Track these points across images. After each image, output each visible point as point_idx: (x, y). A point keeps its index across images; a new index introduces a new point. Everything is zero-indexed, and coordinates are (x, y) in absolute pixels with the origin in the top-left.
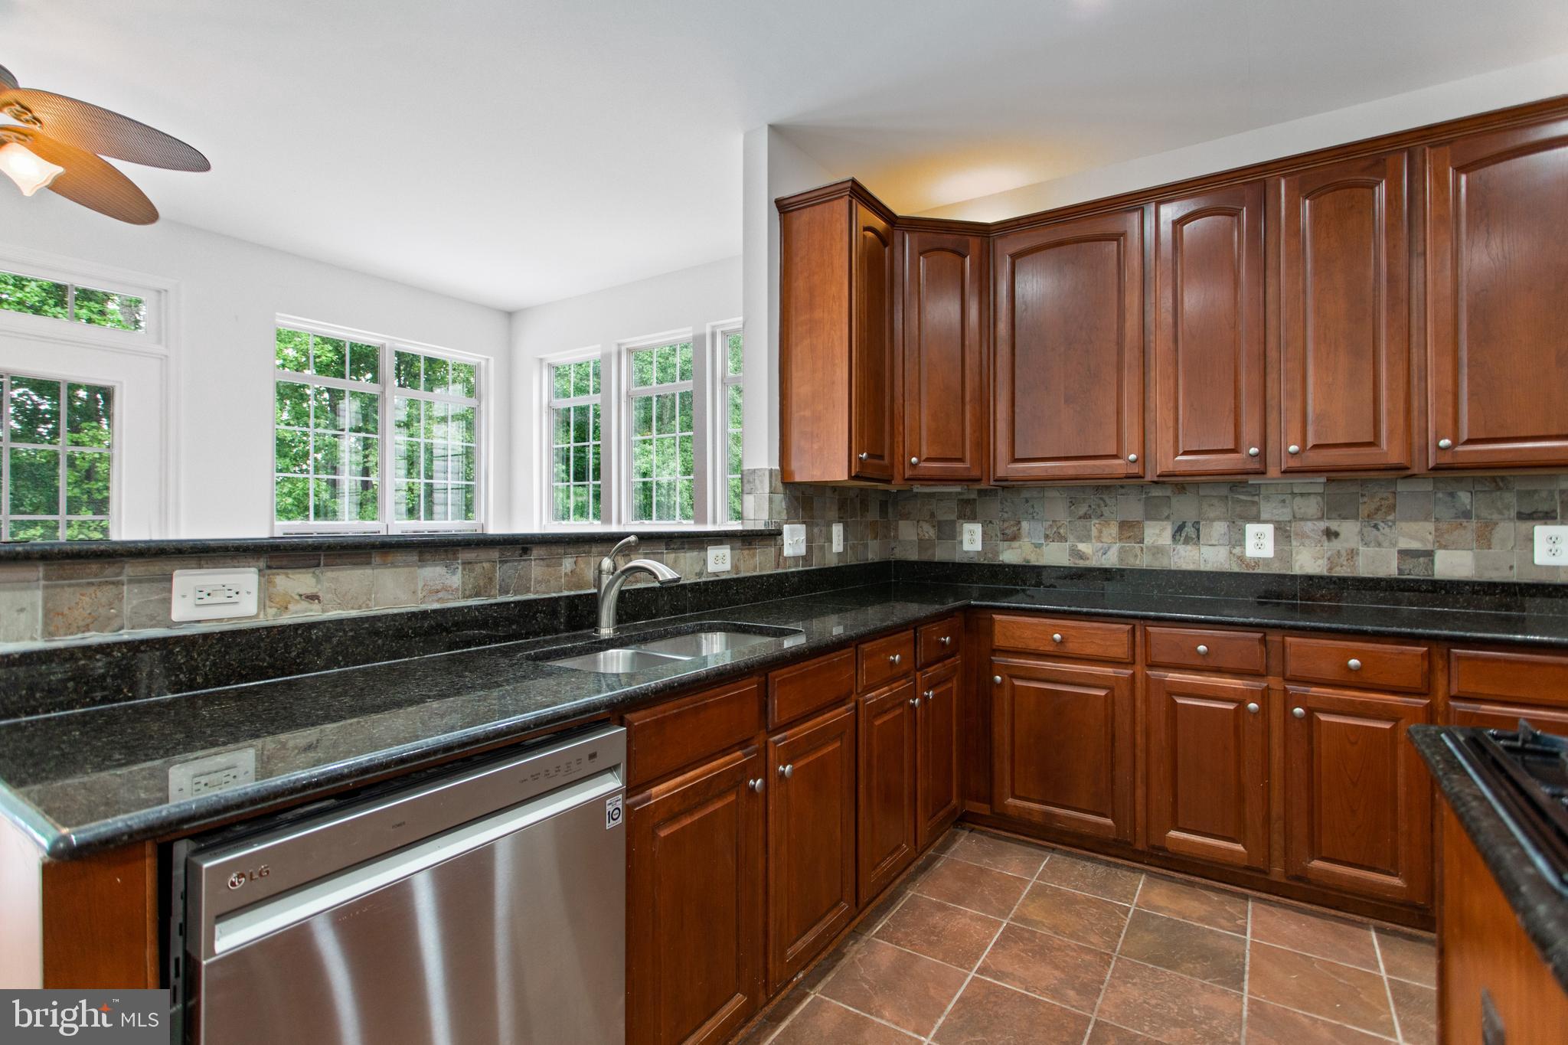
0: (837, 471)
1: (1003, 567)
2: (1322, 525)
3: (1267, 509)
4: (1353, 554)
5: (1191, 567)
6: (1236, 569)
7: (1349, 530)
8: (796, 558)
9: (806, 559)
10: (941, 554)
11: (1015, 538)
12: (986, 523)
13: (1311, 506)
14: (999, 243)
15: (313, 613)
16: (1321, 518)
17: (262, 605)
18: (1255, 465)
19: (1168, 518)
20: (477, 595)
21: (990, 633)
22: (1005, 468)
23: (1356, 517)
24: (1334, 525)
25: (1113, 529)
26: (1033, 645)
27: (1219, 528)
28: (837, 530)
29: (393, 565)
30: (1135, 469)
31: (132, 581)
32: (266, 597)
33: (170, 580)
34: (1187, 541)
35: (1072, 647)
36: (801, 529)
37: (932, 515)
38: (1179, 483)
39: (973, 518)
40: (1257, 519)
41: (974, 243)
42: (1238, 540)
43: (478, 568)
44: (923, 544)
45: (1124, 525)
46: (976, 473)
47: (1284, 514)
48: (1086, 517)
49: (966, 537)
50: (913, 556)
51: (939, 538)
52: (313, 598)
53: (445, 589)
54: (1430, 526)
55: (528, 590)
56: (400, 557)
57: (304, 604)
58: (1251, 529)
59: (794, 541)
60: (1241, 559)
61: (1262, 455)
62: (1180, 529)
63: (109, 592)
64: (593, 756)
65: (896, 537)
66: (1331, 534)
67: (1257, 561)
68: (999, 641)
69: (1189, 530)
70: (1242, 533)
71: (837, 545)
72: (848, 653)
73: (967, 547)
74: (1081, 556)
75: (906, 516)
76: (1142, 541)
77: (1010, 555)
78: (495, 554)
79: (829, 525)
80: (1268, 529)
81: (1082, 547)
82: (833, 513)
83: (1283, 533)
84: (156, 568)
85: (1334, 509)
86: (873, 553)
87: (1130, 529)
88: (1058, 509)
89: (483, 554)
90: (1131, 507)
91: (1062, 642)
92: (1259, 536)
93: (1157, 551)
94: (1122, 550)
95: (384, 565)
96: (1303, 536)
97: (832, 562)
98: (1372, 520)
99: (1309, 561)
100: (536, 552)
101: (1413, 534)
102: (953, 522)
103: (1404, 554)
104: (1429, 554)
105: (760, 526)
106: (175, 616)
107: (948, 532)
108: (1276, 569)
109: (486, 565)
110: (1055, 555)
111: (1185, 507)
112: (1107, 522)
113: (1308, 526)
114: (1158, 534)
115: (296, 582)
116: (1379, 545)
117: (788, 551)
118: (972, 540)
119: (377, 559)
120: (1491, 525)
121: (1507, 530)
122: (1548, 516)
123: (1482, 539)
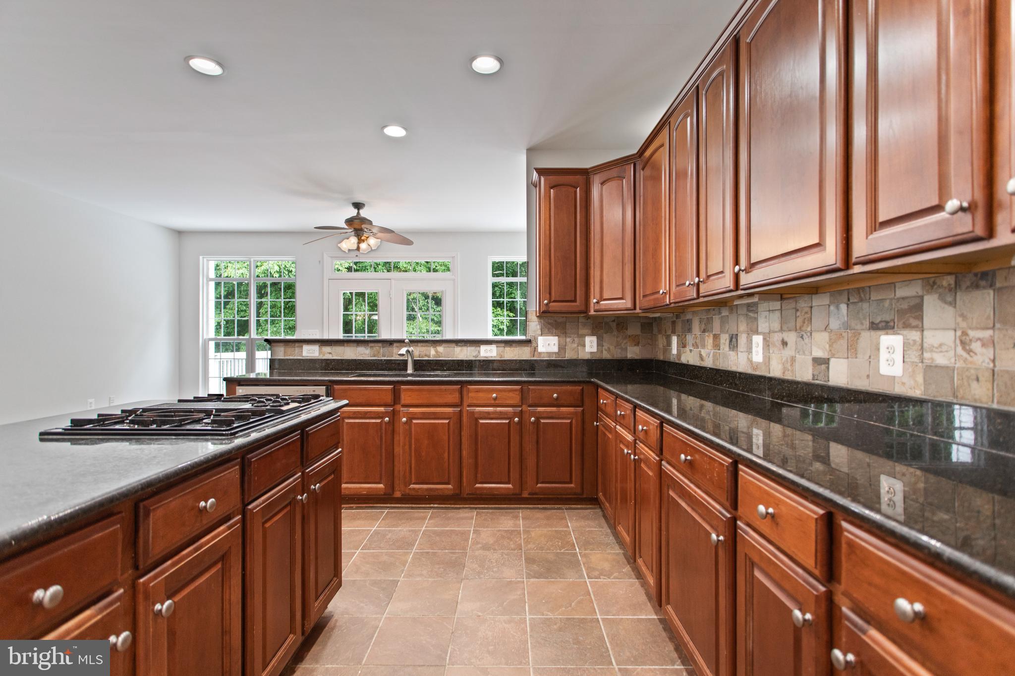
1: (682, 364)
2: (779, 336)
3: (759, 323)
4: (794, 361)
5: (737, 369)
6: (749, 370)
7: (791, 337)
8: (549, 354)
9: (560, 354)
10: (667, 356)
11: (685, 346)
12: (678, 336)
13: (775, 320)
15: (330, 357)
17: (320, 354)
19: (727, 332)
20: (374, 356)
23: (793, 329)
24: (786, 336)
25: (712, 340)
27: (744, 338)
28: (591, 340)
29: (350, 346)
31: (297, 347)
32: (320, 352)
33: (302, 347)
34: (734, 349)
36: (554, 339)
37: (666, 331)
39: (675, 333)
40: (758, 332)
42: (751, 348)
43: (375, 348)
44: (663, 350)
45: (714, 337)
47: (766, 327)
48: (704, 331)
51: (667, 346)
52: (330, 353)
53: (365, 354)
54: (827, 336)
55: (392, 356)
56: (352, 344)
57: (328, 355)
58: (755, 339)
59: (547, 344)
60: (750, 362)
62: (731, 340)
63: (293, 349)
64: (314, 391)
66: (784, 344)
67: (757, 366)
69: (734, 340)
70: (752, 341)
71: (590, 348)
73: (673, 351)
75: (660, 332)
76: (720, 348)
77: (684, 358)
78: (380, 345)
79: (584, 336)
80: (761, 339)
81: (702, 352)
82: (587, 331)
83: (766, 344)
84: (300, 344)
85: (785, 323)
86: (633, 352)
87: (716, 340)
89: (376, 344)
92: (758, 344)
93: (725, 356)
94: (714, 355)
95: (347, 346)
96: (774, 345)
97: (587, 357)
98: (802, 331)
99: (777, 367)
100: (395, 345)
101: (819, 344)
102: (670, 335)
103: (817, 361)
104: (827, 362)
106: (303, 355)
107: (669, 342)
108: (765, 371)
109: (377, 348)
111: (733, 323)
112: (710, 335)
113: (776, 338)
114: (724, 343)
115: (327, 349)
116: (804, 353)
117: (541, 349)
118: (674, 347)
119: (345, 345)
120: (857, 335)
121: (866, 336)
122: (887, 327)
123: (852, 350)
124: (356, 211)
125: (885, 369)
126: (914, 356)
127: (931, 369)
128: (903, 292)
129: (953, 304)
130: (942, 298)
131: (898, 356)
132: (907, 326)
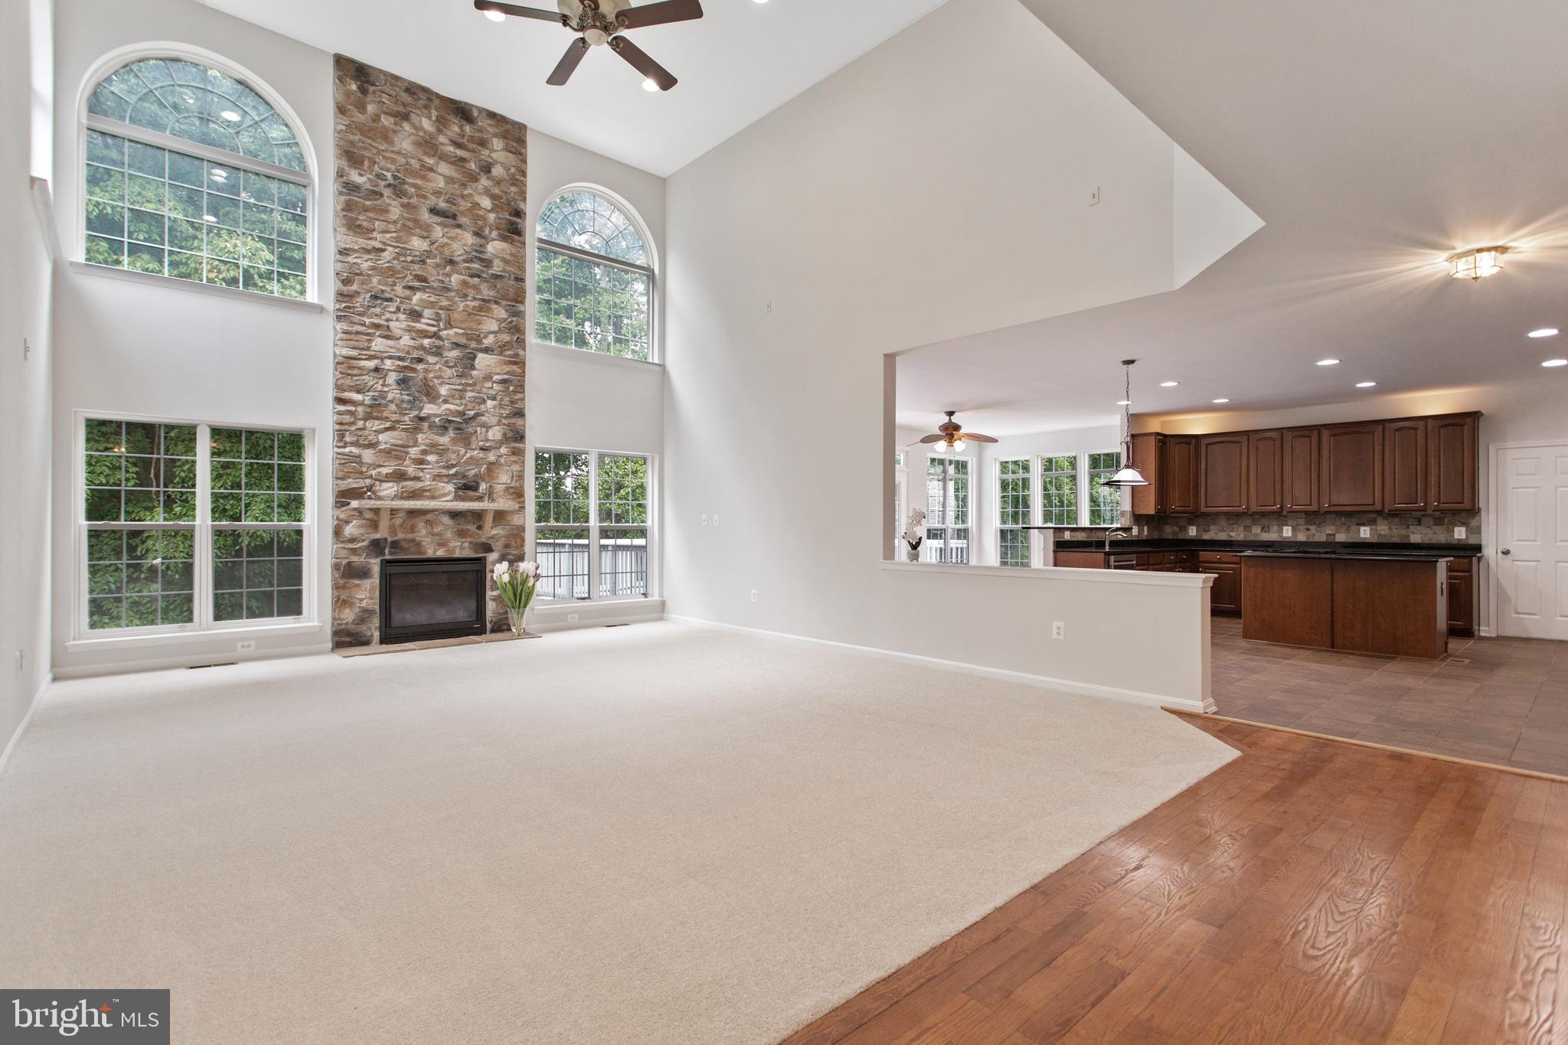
0: (1152, 512)
1: (1204, 540)
2: (1305, 527)
3: (1290, 522)
4: (1314, 535)
5: (1266, 540)
6: (1280, 540)
7: (1313, 528)
8: (1135, 536)
9: (1138, 536)
10: (1181, 536)
11: (1208, 531)
12: (1197, 527)
13: (1302, 521)
14: (1202, 440)
16: (1305, 525)
18: (1279, 510)
19: (1259, 525)
21: (1198, 558)
22: (1203, 509)
23: (1315, 524)
24: (1309, 527)
25: (1242, 528)
26: (1212, 560)
27: (1276, 527)
28: (1146, 528)
30: (1245, 511)
34: (1265, 532)
35: (1223, 560)
36: (1137, 527)
37: (1177, 523)
38: (1263, 514)
39: (1193, 525)
40: (1287, 525)
41: (1194, 441)
42: (1281, 531)
44: (1174, 533)
45: (1245, 527)
46: (1194, 511)
47: (1294, 523)
48: (1233, 524)
49: (1190, 531)
50: (1170, 537)
51: (1180, 531)
54: (1334, 527)
58: (1285, 528)
59: (1135, 531)
60: (1282, 536)
61: (1282, 507)
62: (1263, 528)
65: (1163, 531)
66: (1308, 529)
67: (1287, 537)
68: (1201, 559)
69: (1266, 528)
70: (1282, 529)
71: (1146, 533)
72: (1162, 554)
73: (1190, 534)
74: (1231, 536)
75: (1168, 524)
76: (1251, 532)
77: (1206, 537)
79: (1143, 526)
80: (1290, 528)
81: (1231, 534)
82: (1144, 523)
83: (1294, 530)
85: (1309, 522)
86: (1156, 536)
87: (1247, 528)
88: (1223, 522)
90: (1248, 522)
91: (1219, 559)
92: (1287, 530)
93: (1257, 535)
94: (1245, 534)
96: (1299, 530)
97: (1144, 538)
98: (1319, 525)
99: (1301, 537)
101: (1330, 530)
102: (1185, 526)
103: (1328, 535)
104: (1334, 535)
105: (1127, 526)
107: (1184, 529)
108: (1292, 539)
110: (1222, 536)
111: (1265, 521)
112: (1240, 526)
113: (1301, 527)
114: (1256, 530)
116: (1321, 532)
117: (1133, 534)
118: (1193, 532)
120: (1350, 527)
121: (1353, 528)
122: (1364, 525)
123: (1348, 530)
124: (948, 418)
125: (1362, 535)
126: (1373, 532)
127: (1379, 535)
128: (1368, 516)
129: (1387, 520)
130: (1383, 518)
131: (1368, 533)
132: (1371, 525)
